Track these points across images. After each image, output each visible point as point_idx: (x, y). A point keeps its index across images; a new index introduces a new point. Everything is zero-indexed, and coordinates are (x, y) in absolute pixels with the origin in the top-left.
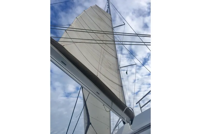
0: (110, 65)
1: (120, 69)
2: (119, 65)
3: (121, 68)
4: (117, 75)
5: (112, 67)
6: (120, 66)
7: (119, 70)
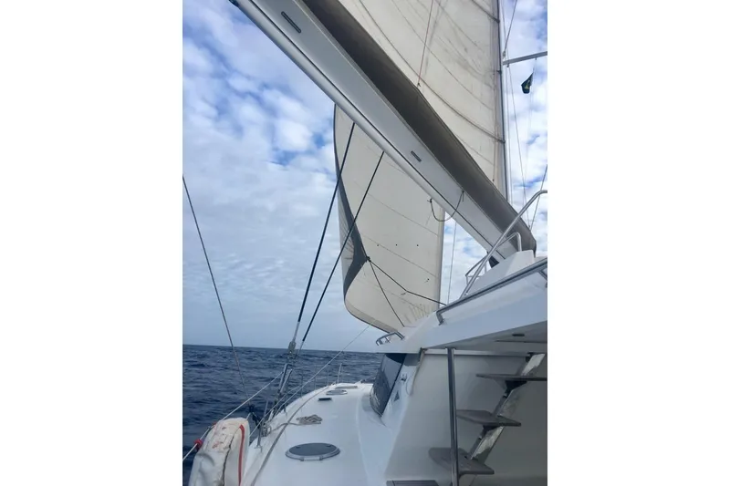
0: (466, 50)
1: (504, 67)
2: (503, 50)
3: (508, 63)
4: (487, 94)
5: (470, 61)
6: (504, 55)
7: (500, 72)
